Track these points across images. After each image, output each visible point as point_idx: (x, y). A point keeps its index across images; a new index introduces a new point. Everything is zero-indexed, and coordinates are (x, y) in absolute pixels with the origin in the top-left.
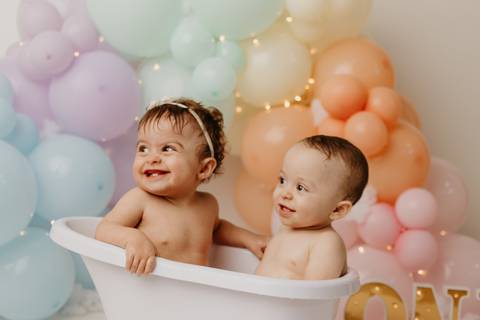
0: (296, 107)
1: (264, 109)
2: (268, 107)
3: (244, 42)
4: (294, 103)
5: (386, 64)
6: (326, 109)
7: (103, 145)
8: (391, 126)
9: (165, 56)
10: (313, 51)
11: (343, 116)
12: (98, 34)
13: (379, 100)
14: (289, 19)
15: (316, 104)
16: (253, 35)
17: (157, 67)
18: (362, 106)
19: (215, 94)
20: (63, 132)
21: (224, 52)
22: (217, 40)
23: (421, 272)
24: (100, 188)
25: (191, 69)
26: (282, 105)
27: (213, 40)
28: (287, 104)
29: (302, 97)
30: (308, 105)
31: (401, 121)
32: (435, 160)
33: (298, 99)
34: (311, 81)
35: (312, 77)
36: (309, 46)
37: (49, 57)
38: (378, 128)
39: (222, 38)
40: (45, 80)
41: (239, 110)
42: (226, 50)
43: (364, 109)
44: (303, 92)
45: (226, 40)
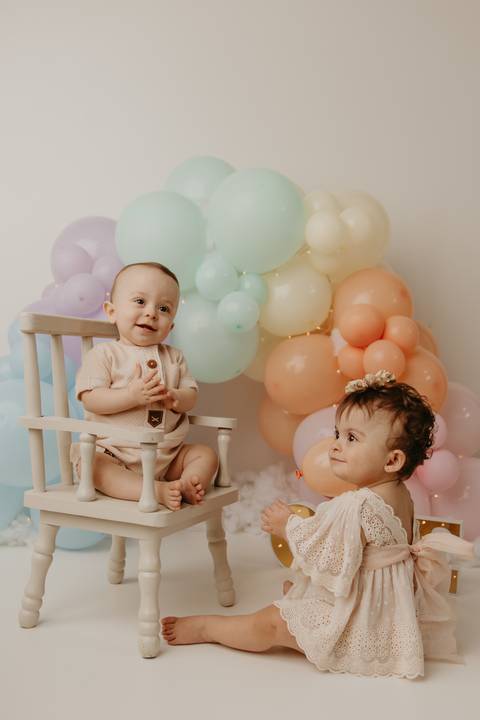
0: (317, 336)
1: (287, 338)
2: (290, 337)
3: (266, 276)
4: (314, 332)
5: (404, 294)
6: (346, 338)
8: (408, 353)
9: (192, 292)
10: (334, 281)
11: (361, 344)
13: (397, 328)
14: (309, 252)
15: (336, 333)
16: (274, 268)
18: (381, 335)
19: (238, 327)
21: (247, 285)
22: (240, 274)
25: (216, 303)
27: (236, 275)
28: (308, 334)
29: (321, 326)
30: (329, 334)
31: (419, 348)
32: (452, 385)
33: (319, 328)
35: (332, 307)
36: (328, 277)
37: (82, 299)
38: (396, 356)
42: (249, 283)
43: (382, 338)
44: (322, 321)
45: (249, 273)
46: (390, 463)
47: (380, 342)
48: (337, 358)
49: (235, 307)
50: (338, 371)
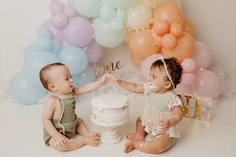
0: (147, 30)
1: (136, 31)
3: (126, 10)
4: (146, 28)
6: (156, 33)
8: (178, 37)
9: (98, 17)
11: (161, 35)
15: (153, 28)
16: (129, 7)
17: (97, 20)
18: (168, 32)
22: (116, 10)
24: (82, 64)
25: (109, 21)
26: (142, 30)
27: (114, 11)
28: (144, 29)
30: (151, 28)
33: (148, 27)
34: (152, 20)
35: (152, 18)
36: (151, 7)
37: (59, 23)
38: (174, 39)
39: (118, 9)
42: (120, 13)
44: (149, 24)
45: (120, 10)
46: (167, 85)
47: (168, 34)
48: (154, 38)
50: (154, 44)
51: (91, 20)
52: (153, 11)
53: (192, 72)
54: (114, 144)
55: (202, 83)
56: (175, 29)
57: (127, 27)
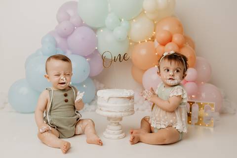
0: (149, 42)
1: (138, 43)
2: (140, 42)
3: (130, 21)
4: (148, 40)
5: (180, 25)
6: (159, 43)
7: (86, 57)
8: (180, 47)
9: (104, 27)
10: (155, 22)
11: (164, 44)
12: (82, 21)
16: (133, 18)
17: (102, 31)
18: (170, 40)
19: (120, 39)
20: (73, 54)
21: (123, 24)
22: (121, 20)
23: (193, 96)
24: (84, 71)
25: (113, 30)
26: (145, 41)
27: (119, 21)
28: (146, 41)
29: (151, 38)
30: (154, 41)
31: (185, 45)
32: (197, 58)
33: (150, 39)
34: (154, 33)
35: (155, 31)
36: (153, 21)
37: (65, 29)
38: (176, 47)
39: (123, 20)
40: (65, 37)
41: (131, 44)
43: (171, 41)
44: (152, 37)
45: (124, 20)
47: (170, 43)
48: (156, 49)
49: (119, 32)
50: (156, 54)
51: (95, 30)
52: (155, 25)
53: (194, 81)
54: (119, 138)
55: (203, 95)
56: (177, 38)
57: (130, 39)
